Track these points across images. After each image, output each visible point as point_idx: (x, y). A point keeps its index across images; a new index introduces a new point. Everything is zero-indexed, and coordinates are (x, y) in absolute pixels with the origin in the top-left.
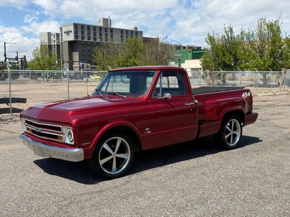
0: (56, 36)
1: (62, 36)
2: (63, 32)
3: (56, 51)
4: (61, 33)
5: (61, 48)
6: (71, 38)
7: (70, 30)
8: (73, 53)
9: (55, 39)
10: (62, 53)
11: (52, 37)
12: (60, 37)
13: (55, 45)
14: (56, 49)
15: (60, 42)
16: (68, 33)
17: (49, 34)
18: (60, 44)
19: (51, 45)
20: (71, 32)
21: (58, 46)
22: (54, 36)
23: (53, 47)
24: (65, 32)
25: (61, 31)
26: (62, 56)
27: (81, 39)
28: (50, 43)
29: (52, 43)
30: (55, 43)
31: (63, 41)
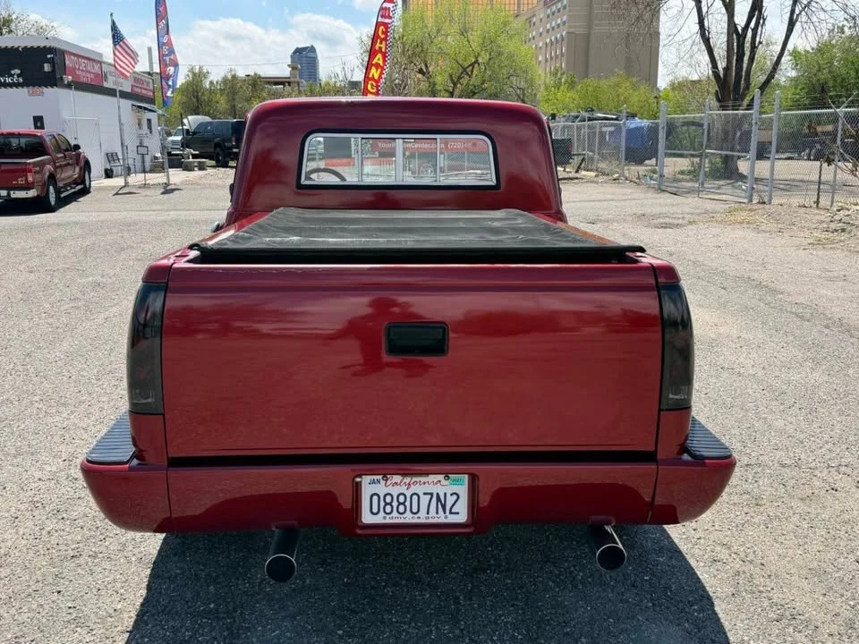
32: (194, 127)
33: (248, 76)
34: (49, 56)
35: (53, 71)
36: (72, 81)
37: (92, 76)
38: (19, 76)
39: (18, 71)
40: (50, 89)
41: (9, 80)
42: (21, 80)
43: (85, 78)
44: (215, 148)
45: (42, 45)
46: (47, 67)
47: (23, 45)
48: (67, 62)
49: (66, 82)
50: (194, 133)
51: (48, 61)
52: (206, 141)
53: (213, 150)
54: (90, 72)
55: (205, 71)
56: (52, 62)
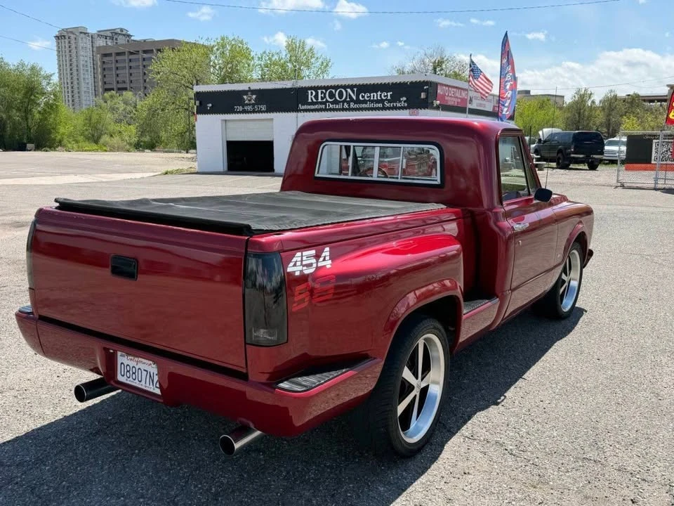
32: (545, 137)
33: (629, 95)
34: (425, 87)
35: (427, 98)
36: (440, 104)
37: (459, 100)
38: (405, 102)
39: (405, 99)
40: (423, 110)
41: (399, 105)
42: (406, 105)
43: (451, 101)
44: (558, 153)
45: (422, 80)
46: (423, 95)
47: (410, 81)
48: (439, 91)
49: (435, 105)
50: (545, 141)
51: (424, 91)
52: (552, 148)
53: (555, 155)
54: (457, 97)
55: (589, 92)
56: (426, 91)
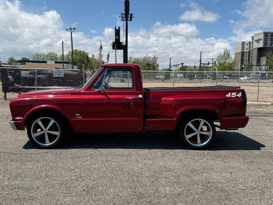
0: (248, 44)
1: (252, 44)
2: (254, 41)
3: (247, 57)
4: (253, 42)
5: (251, 54)
6: (261, 45)
7: (260, 39)
8: (261, 58)
9: (248, 47)
10: (252, 58)
11: (246, 46)
12: (251, 45)
13: (247, 52)
14: (248, 55)
15: (251, 49)
16: (258, 41)
17: (243, 43)
18: (251, 51)
19: (244, 52)
20: (261, 40)
21: (249, 52)
22: (247, 44)
23: (245, 54)
24: (256, 41)
25: (253, 40)
26: (252, 60)
27: (270, 45)
28: (244, 50)
29: (245, 50)
30: (247, 50)
31: (254, 48)
